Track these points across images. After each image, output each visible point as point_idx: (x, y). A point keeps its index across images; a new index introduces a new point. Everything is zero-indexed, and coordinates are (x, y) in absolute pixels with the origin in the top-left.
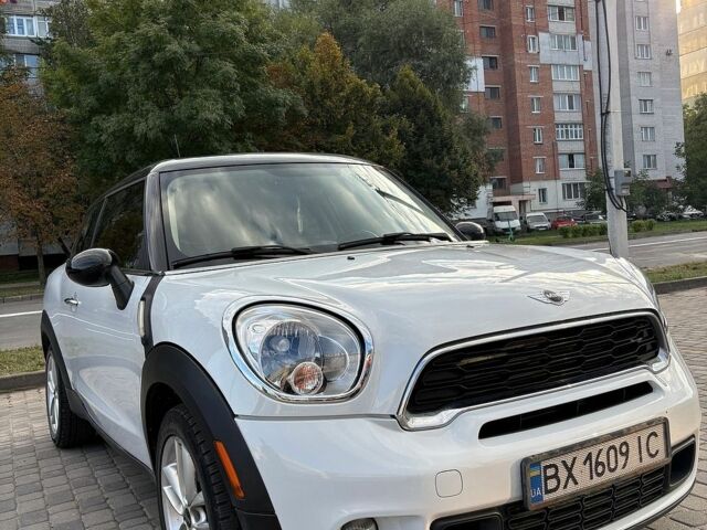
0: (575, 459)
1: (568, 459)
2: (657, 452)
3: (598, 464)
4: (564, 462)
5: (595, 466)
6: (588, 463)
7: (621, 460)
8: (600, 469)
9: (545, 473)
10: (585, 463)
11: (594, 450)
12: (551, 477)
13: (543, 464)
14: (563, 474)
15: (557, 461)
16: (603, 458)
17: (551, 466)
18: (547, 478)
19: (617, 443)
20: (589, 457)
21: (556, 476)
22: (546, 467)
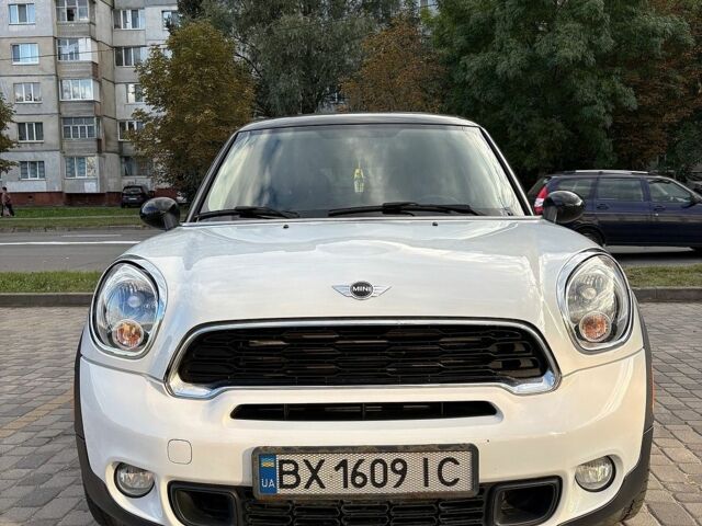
0: (322, 462)
1: (314, 460)
2: (456, 481)
3: (355, 473)
4: (307, 462)
5: (352, 475)
6: (342, 469)
7: (393, 478)
8: (359, 480)
9: (281, 467)
10: (337, 468)
11: (352, 460)
12: (289, 473)
13: (279, 458)
14: (305, 474)
15: (299, 459)
16: (365, 469)
17: (288, 462)
18: (282, 473)
19: (389, 458)
20: (344, 464)
21: (295, 473)
22: (282, 462)
